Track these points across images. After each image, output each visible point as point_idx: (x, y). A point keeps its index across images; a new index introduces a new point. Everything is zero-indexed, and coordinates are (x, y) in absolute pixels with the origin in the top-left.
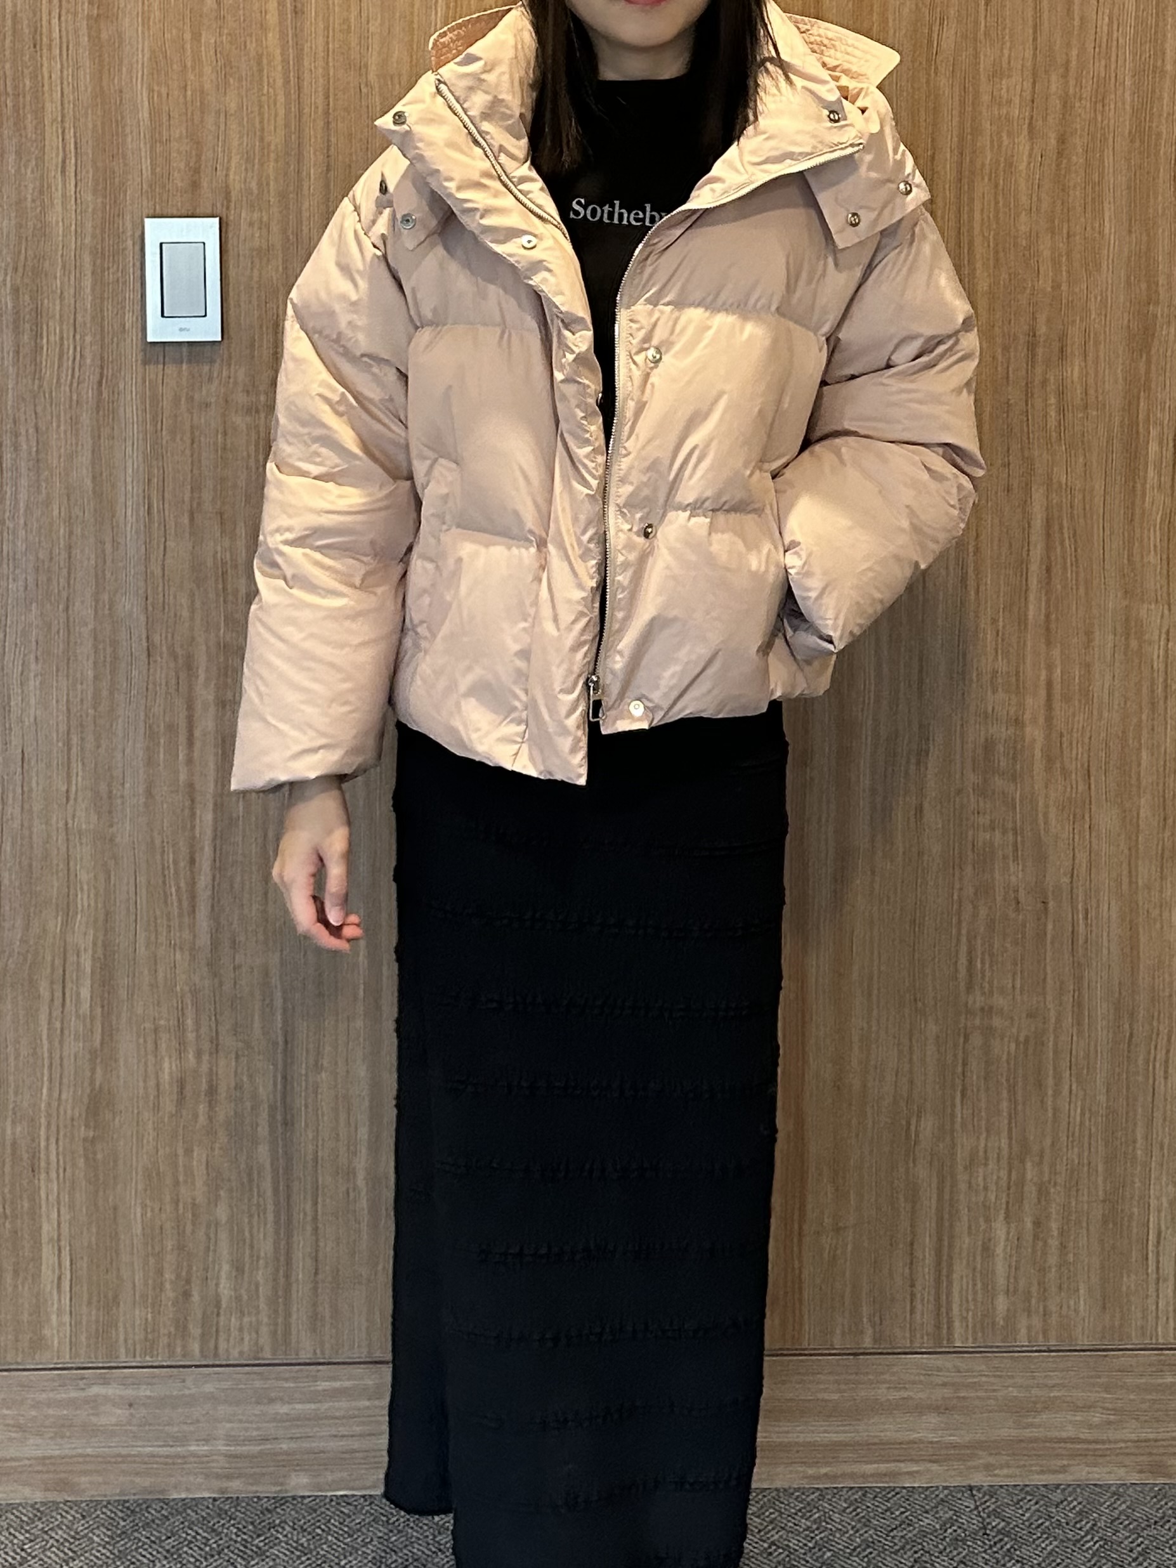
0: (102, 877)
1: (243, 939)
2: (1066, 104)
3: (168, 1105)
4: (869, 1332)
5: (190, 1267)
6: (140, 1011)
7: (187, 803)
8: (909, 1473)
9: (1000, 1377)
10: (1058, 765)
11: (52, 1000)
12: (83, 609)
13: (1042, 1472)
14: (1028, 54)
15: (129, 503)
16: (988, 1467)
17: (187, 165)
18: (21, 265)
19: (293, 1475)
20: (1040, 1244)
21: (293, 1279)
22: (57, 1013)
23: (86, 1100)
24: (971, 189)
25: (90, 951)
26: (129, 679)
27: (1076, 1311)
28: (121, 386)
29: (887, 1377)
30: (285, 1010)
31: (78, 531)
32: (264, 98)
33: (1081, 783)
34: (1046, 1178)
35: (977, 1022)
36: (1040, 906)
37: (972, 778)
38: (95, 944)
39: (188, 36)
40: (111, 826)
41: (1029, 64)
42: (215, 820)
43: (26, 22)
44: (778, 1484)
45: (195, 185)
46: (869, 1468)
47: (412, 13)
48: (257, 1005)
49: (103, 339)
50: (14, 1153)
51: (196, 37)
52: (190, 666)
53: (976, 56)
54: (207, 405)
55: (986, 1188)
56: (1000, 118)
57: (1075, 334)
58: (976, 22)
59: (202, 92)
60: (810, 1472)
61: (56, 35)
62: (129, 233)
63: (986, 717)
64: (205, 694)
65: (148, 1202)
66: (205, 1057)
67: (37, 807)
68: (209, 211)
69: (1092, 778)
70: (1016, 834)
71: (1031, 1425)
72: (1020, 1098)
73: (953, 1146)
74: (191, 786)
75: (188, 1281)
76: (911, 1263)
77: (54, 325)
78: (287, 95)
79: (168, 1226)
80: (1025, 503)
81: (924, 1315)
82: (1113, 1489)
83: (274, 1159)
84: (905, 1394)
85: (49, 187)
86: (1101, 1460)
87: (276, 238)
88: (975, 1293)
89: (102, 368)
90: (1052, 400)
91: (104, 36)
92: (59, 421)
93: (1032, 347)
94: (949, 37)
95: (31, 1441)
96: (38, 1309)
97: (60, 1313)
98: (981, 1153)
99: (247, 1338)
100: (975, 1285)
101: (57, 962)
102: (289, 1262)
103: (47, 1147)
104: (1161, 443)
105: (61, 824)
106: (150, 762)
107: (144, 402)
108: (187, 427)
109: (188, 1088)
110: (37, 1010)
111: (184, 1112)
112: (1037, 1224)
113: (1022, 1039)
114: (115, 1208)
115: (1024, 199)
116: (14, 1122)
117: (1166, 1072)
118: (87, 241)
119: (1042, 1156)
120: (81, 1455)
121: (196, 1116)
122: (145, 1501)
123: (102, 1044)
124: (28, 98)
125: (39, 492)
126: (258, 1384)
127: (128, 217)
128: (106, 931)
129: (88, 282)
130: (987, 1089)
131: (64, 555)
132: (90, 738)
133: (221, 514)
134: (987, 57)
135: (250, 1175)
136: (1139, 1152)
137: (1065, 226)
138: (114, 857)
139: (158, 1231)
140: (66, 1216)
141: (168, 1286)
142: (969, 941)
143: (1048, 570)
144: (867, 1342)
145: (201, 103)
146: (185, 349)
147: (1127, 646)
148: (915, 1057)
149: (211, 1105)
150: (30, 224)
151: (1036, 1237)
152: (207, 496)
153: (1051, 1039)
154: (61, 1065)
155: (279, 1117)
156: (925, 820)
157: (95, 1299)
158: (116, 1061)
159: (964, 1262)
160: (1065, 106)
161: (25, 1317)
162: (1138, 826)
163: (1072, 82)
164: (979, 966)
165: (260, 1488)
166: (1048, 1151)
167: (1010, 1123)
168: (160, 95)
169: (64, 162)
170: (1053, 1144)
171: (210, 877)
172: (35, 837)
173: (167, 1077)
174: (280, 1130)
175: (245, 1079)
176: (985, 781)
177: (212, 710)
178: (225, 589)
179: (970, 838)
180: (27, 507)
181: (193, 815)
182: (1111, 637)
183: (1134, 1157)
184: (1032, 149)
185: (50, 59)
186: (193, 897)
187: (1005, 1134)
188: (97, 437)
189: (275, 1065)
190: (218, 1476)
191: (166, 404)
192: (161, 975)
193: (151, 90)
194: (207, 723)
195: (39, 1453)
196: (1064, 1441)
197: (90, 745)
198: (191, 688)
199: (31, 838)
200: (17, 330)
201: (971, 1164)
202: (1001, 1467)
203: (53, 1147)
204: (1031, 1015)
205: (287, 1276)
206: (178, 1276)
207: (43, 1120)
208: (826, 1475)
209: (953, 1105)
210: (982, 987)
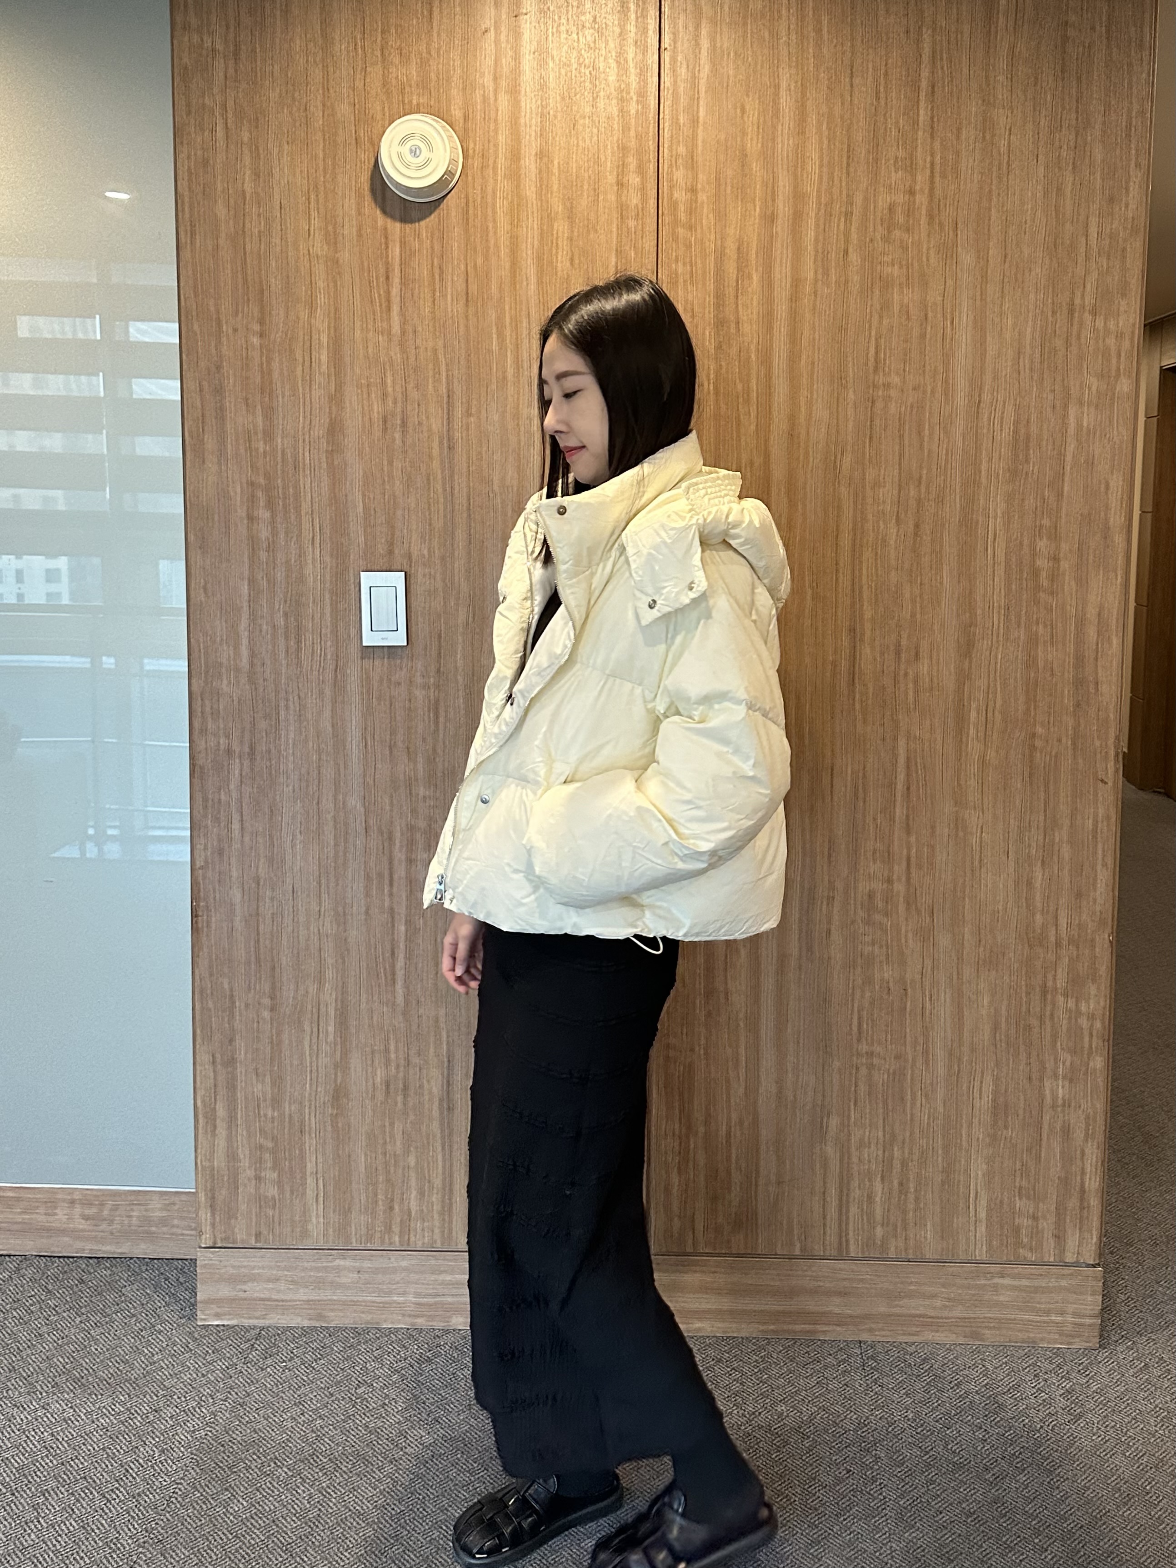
0: (340, 961)
1: (423, 1000)
2: (919, 501)
3: (380, 1096)
4: (798, 1245)
5: (393, 1192)
6: (363, 1041)
7: (390, 920)
8: (824, 1331)
9: (879, 1276)
10: (914, 907)
11: (312, 1032)
12: (327, 804)
13: (904, 1334)
14: (896, 472)
15: (354, 742)
16: (871, 1330)
17: (386, 540)
18: (288, 599)
19: (454, 1317)
20: (903, 1197)
21: (453, 1200)
22: (314, 1040)
23: (332, 1093)
24: (861, 555)
25: (334, 1005)
26: (355, 846)
27: (925, 1238)
28: (349, 672)
29: (809, 1273)
30: (448, 1043)
31: (324, 757)
32: (431, 501)
33: (928, 918)
34: (906, 1155)
35: (864, 1061)
36: (902, 991)
37: (861, 913)
38: (336, 1001)
39: (385, 463)
40: (345, 931)
41: (896, 479)
42: (407, 931)
43: (289, 455)
44: (744, 1335)
45: (391, 552)
46: (798, 1328)
47: (519, 449)
48: (432, 1039)
49: (337, 643)
50: (290, 1122)
51: (391, 463)
52: (391, 838)
53: (864, 474)
54: (399, 684)
55: (869, 1161)
56: (878, 512)
57: (924, 646)
58: (864, 453)
59: (394, 496)
60: (761, 1328)
61: (307, 461)
62: (352, 581)
63: (870, 877)
64: (399, 855)
65: (368, 1153)
66: (402, 1069)
67: (302, 919)
68: (399, 568)
69: (935, 915)
70: (887, 948)
71: (897, 1306)
72: (890, 1108)
73: (850, 1135)
74: (392, 910)
75: (392, 1200)
76: (824, 1205)
77: (309, 636)
78: (445, 498)
79: (380, 1168)
80: (894, 749)
81: (832, 1237)
82: (948, 1346)
83: (442, 1131)
84: (822, 1284)
85: (305, 553)
86: (941, 1329)
87: (439, 584)
88: (863, 1225)
89: (337, 661)
90: (911, 685)
91: (336, 463)
92: (312, 692)
93: (898, 653)
94: (847, 461)
95: (301, 1290)
96: (305, 1212)
97: (317, 1216)
98: (866, 1140)
99: (426, 1235)
100: (863, 1220)
101: (314, 1010)
102: (451, 1190)
103: (309, 1119)
104: (978, 713)
105: (316, 930)
106: (367, 895)
107: (362, 682)
108: (388, 694)
109: (392, 1087)
110: (303, 1038)
111: (389, 1101)
112: (901, 1184)
113: (891, 1071)
114: (349, 1156)
115: (893, 562)
116: (290, 1104)
117: (980, 1095)
118: (327, 585)
119: (904, 1143)
120: (329, 1300)
121: (396, 1103)
122: (368, 1328)
123: (341, 1059)
124: (292, 500)
125: (301, 734)
126: (433, 1262)
127: (352, 571)
128: (343, 994)
129: (328, 610)
130: (870, 1102)
131: (316, 772)
132: (333, 879)
133: (408, 748)
134: (871, 474)
135: (428, 1139)
136: (964, 1144)
137: (919, 578)
138: (348, 950)
139: (374, 1170)
140: (320, 1160)
141: (380, 1203)
142: (859, 1012)
143: (908, 789)
144: (797, 1252)
145: (394, 502)
146: (386, 650)
147: (957, 835)
148: (826, 1082)
149: (405, 1096)
150: (294, 576)
151: (900, 1192)
152: (400, 737)
153: (910, 1072)
154: (317, 1070)
155: (445, 1106)
156: (832, 938)
157: (338, 1209)
158: (349, 1069)
159: (856, 1206)
160: (918, 504)
161: (297, 1218)
162: (963, 944)
163: (923, 490)
164: (865, 1026)
165: (435, 1323)
166: (907, 1140)
167: (884, 1122)
168: (369, 498)
169: (313, 538)
170: (911, 1135)
171: (403, 964)
172: (301, 937)
173: (379, 1079)
174: (446, 1113)
175: (425, 1082)
176: (869, 915)
177: (404, 864)
178: (411, 794)
179: (859, 949)
180: (294, 744)
181: (393, 926)
182: (946, 830)
183: (961, 1145)
184: (898, 531)
185: (304, 476)
186: (393, 974)
187: (881, 1129)
188: (334, 702)
189: (442, 1074)
190: (410, 1316)
191: (376, 684)
192: (375, 1018)
193: (364, 495)
194: (400, 872)
195: (305, 1298)
196: (920, 1316)
197: (332, 885)
198: (391, 852)
199: (298, 937)
200: (287, 638)
201: (861, 1145)
202: (879, 1330)
203: (313, 1119)
204: (898, 1057)
205: (450, 1199)
206: (386, 1197)
207: (307, 1104)
208: (772, 1330)
209: (849, 1110)
210: (867, 1040)
